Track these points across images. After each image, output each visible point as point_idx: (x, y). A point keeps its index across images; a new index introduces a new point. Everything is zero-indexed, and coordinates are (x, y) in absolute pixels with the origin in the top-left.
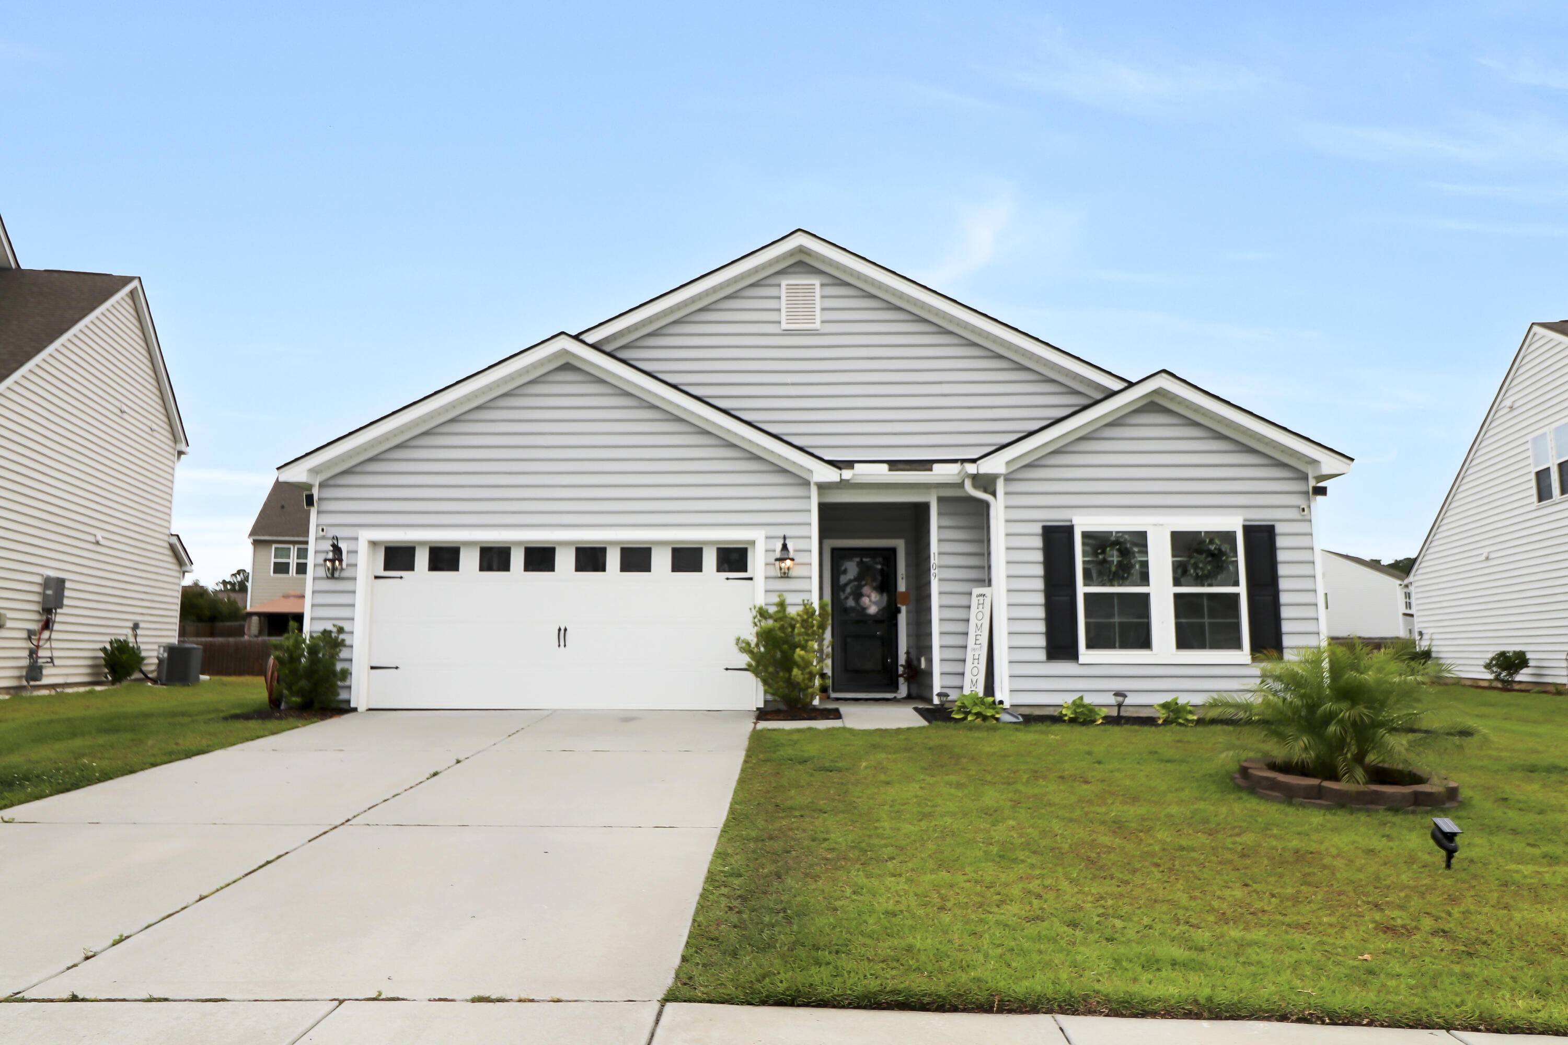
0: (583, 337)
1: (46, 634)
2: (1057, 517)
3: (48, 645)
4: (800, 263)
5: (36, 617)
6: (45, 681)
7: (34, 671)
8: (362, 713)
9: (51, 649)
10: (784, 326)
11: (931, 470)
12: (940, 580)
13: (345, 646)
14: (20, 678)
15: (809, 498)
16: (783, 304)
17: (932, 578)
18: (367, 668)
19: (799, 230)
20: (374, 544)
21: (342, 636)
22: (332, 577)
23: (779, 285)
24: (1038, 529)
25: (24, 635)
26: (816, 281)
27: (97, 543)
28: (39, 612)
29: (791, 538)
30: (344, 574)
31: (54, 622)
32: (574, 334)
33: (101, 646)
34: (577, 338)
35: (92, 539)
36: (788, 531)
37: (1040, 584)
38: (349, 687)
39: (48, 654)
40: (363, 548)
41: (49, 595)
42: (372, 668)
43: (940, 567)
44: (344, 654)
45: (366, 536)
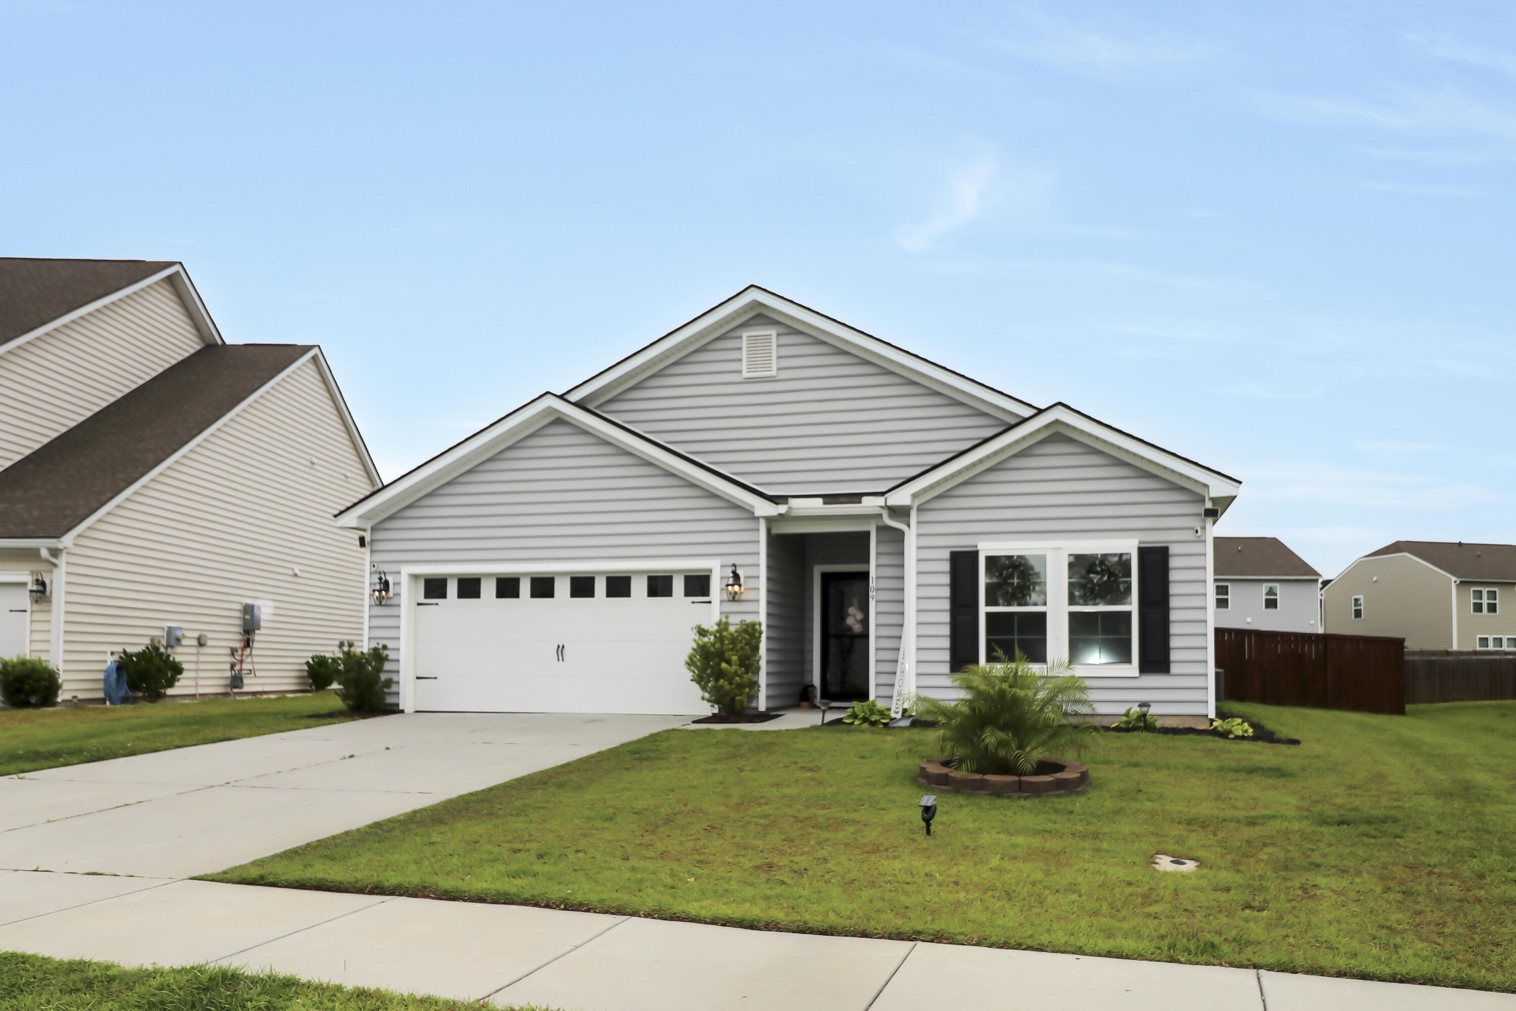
0: (566, 397)
1: (248, 651)
2: (963, 543)
3: (249, 659)
4: (760, 316)
5: (239, 637)
6: (246, 689)
7: (236, 681)
8: (409, 714)
9: (252, 663)
10: (745, 374)
11: (860, 502)
12: (877, 601)
13: (388, 660)
14: (226, 686)
15: (758, 530)
16: (744, 355)
17: (870, 600)
18: (413, 678)
19: (752, 286)
20: (415, 577)
21: (386, 652)
22: (380, 604)
23: (741, 337)
24: (946, 554)
25: (228, 651)
26: (772, 332)
27: (296, 575)
28: (241, 633)
29: (741, 566)
30: (389, 602)
31: (253, 641)
32: (559, 393)
33: (304, 661)
34: (561, 397)
35: (291, 572)
36: (737, 560)
37: (946, 605)
38: (398, 694)
39: (250, 667)
40: (404, 580)
41: (248, 619)
42: (418, 678)
43: (877, 589)
44: (387, 666)
45: (407, 570)
